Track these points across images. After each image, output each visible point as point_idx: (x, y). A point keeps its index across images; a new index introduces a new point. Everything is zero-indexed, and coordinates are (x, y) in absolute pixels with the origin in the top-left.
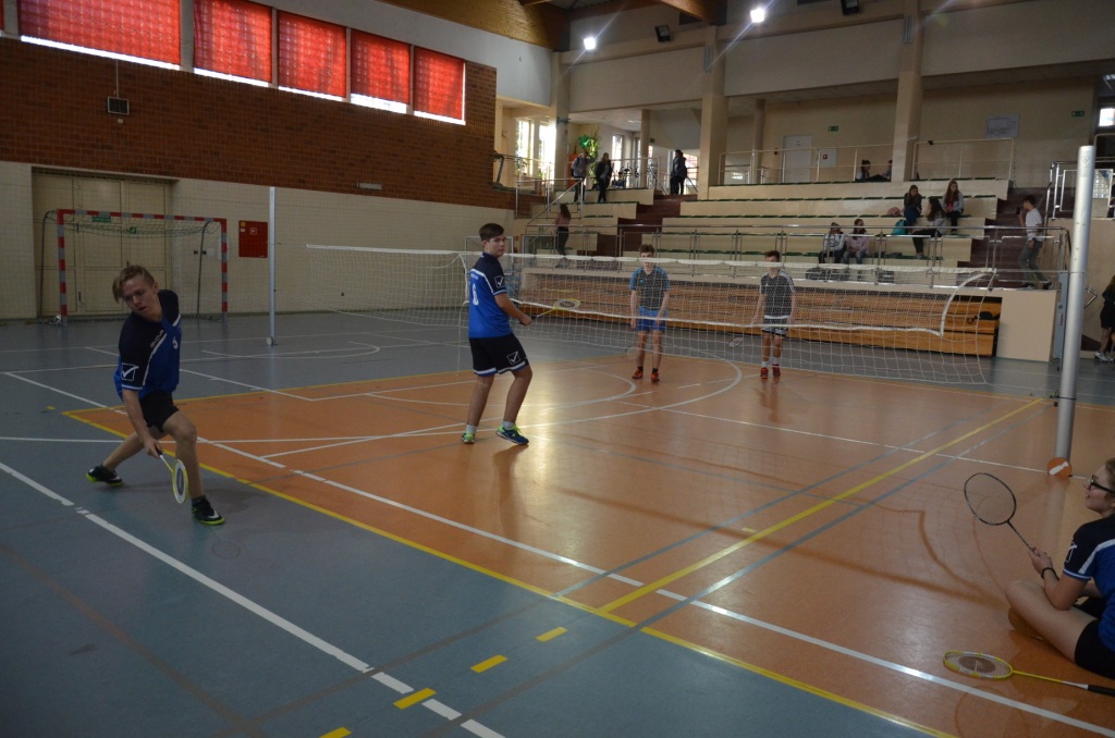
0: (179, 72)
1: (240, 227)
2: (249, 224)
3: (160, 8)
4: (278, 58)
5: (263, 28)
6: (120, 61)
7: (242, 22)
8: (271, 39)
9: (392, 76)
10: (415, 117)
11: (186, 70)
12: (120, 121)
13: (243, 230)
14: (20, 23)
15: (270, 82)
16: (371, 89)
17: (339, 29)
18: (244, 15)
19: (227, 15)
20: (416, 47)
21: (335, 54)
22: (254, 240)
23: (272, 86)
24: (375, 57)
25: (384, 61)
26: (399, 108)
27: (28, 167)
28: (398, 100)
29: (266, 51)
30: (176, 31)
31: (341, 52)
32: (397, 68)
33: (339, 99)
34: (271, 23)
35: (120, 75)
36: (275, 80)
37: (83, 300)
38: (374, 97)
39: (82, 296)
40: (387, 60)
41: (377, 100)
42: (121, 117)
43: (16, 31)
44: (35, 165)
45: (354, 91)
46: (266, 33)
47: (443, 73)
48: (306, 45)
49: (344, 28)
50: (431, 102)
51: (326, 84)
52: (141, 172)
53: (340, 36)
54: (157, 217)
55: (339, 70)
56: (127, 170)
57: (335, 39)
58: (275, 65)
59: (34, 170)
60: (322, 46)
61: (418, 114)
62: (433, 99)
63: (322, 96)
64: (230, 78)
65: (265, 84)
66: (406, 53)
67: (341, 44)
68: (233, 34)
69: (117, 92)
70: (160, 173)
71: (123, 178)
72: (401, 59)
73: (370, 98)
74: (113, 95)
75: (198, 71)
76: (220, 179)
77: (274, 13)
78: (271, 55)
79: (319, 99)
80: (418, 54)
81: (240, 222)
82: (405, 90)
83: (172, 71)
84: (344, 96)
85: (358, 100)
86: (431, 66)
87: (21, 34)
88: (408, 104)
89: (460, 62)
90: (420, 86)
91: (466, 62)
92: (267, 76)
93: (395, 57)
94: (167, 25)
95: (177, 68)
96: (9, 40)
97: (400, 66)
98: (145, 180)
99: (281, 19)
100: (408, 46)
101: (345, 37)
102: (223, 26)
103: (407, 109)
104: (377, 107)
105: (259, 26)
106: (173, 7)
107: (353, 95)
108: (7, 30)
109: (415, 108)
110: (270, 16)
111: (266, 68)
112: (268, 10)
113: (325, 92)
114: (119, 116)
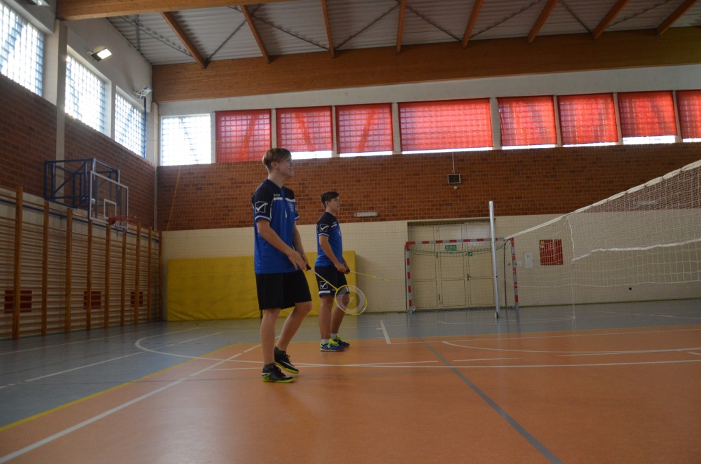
0: (491, 151)
1: (540, 244)
2: (547, 242)
3: (479, 116)
4: (561, 127)
5: (548, 110)
6: (455, 153)
7: (533, 111)
8: (554, 115)
9: (659, 118)
10: (684, 143)
11: (498, 148)
12: (455, 187)
13: (543, 247)
14: (401, 145)
15: (556, 144)
16: (633, 129)
17: (608, 96)
18: (535, 106)
19: (522, 109)
20: (678, 91)
21: (607, 114)
22: (552, 253)
23: (557, 146)
24: (640, 110)
25: (649, 109)
26: (670, 139)
27: (405, 222)
28: (666, 134)
29: (552, 125)
30: (490, 127)
31: (611, 111)
32: (663, 111)
33: (613, 144)
34: (553, 106)
35: (455, 161)
36: (559, 142)
37: (441, 300)
38: (645, 136)
39: (441, 296)
40: (653, 107)
41: (648, 138)
42: (456, 185)
43: (400, 150)
44: (409, 221)
45: (624, 135)
46: (551, 113)
48: (578, 113)
49: (611, 94)
51: (602, 136)
52: (470, 216)
53: (609, 101)
54: (479, 240)
56: (461, 216)
57: (606, 103)
58: (558, 132)
59: (409, 224)
60: (594, 111)
61: (686, 141)
63: (600, 144)
65: (553, 146)
66: (669, 98)
67: (610, 106)
69: (453, 171)
70: (482, 215)
71: (462, 222)
72: (666, 105)
73: (642, 138)
74: (451, 173)
75: (504, 148)
76: (524, 214)
77: (555, 99)
78: (555, 127)
79: (597, 147)
80: (679, 96)
81: (540, 241)
82: (672, 125)
83: (489, 151)
84: (617, 141)
85: (629, 141)
86: (696, 102)
87: (402, 150)
88: (676, 134)
90: (687, 119)
92: (553, 140)
93: (659, 103)
94: (483, 125)
95: (491, 149)
96: (396, 155)
97: (664, 109)
98: (473, 221)
99: (559, 100)
100: (670, 92)
101: (613, 100)
102: (519, 117)
103: (676, 139)
104: (648, 143)
105: (545, 111)
106: (486, 114)
107: (624, 139)
108: (395, 150)
109: (683, 137)
110: (553, 101)
111: (552, 135)
112: (550, 98)
113: (603, 142)
114: (454, 185)
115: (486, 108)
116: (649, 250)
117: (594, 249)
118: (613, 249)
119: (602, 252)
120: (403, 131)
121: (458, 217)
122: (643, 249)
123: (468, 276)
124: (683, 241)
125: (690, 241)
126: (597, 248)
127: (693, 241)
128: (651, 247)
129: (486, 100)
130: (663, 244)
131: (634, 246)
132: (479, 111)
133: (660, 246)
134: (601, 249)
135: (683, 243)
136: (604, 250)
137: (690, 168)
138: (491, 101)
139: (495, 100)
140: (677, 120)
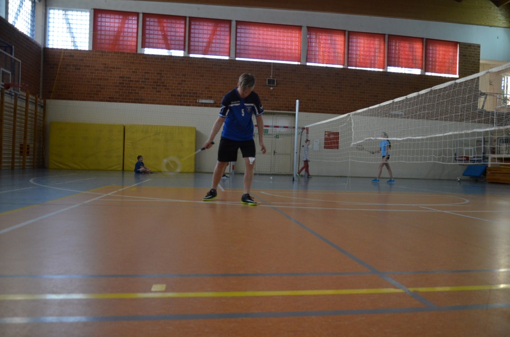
1: (326, 134)
2: (330, 134)
3: (294, 39)
4: (348, 54)
5: (341, 41)
6: (274, 63)
7: (331, 40)
8: (345, 45)
9: (413, 56)
10: (426, 76)
11: (303, 64)
12: (272, 88)
13: (327, 136)
14: (236, 53)
15: (344, 65)
16: (399, 64)
17: (382, 36)
18: (332, 36)
19: (324, 37)
20: (427, 39)
21: (380, 48)
22: (332, 141)
23: (344, 67)
24: (402, 48)
25: (407, 49)
26: (417, 72)
28: (416, 67)
29: (342, 51)
30: (300, 47)
31: (382, 47)
32: (416, 52)
33: (381, 70)
34: (345, 38)
35: (273, 69)
36: (346, 64)
38: (402, 67)
40: (410, 48)
41: (403, 68)
42: (272, 86)
43: (234, 56)
45: (389, 65)
46: (342, 43)
47: (445, 51)
48: (361, 45)
49: (384, 35)
50: (437, 67)
51: (375, 64)
52: (280, 110)
53: (382, 40)
55: (380, 57)
56: (274, 110)
57: (380, 41)
58: (346, 56)
60: (372, 46)
61: (428, 74)
62: (439, 66)
63: (373, 70)
64: (324, 65)
65: (341, 67)
66: (421, 43)
67: (382, 43)
69: (271, 76)
70: (288, 110)
71: (274, 114)
72: (418, 47)
73: (400, 68)
74: (269, 77)
75: (308, 64)
76: (316, 112)
77: (347, 33)
78: (344, 53)
79: (370, 71)
80: (428, 43)
82: (420, 62)
83: (298, 65)
84: (384, 68)
85: (392, 69)
86: (438, 48)
87: (236, 57)
88: (422, 69)
89: (455, 44)
91: (459, 43)
92: (342, 63)
93: (415, 46)
94: (296, 45)
95: (299, 63)
96: (231, 60)
97: (417, 50)
98: (282, 114)
99: (349, 35)
100: (422, 39)
101: (385, 39)
102: (322, 43)
103: (421, 72)
104: (403, 72)
105: (339, 40)
106: (299, 38)
107: (388, 67)
108: (231, 56)
109: (426, 71)
110: (345, 35)
111: (342, 59)
112: (343, 32)
113: (375, 68)
114: (271, 86)
115: (299, 34)
116: (403, 140)
117: (367, 137)
118: (380, 138)
119: (372, 140)
120: (238, 43)
121: (272, 110)
122: (399, 139)
123: (274, 152)
124: (425, 136)
125: (430, 136)
126: (369, 137)
127: (432, 136)
128: (405, 138)
129: (299, 28)
130: (412, 136)
131: (394, 137)
132: (294, 35)
133: (410, 138)
134: (372, 138)
135: (425, 137)
136: (373, 139)
137: (437, 88)
138: (303, 29)
139: (306, 29)
140: (424, 58)
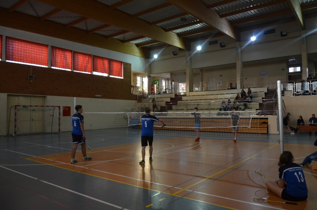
0: (48, 68)
1: (63, 108)
2: (66, 107)
3: (43, 52)
4: (74, 63)
5: (70, 56)
6: (32, 66)
7: (64, 55)
8: (72, 58)
9: (104, 67)
11: (49, 67)
12: (32, 81)
13: (64, 109)
14: (6, 57)
15: (71, 69)
16: (98, 70)
17: (90, 55)
18: (65, 53)
19: (60, 53)
20: (110, 59)
21: (89, 62)
22: (67, 112)
23: (72, 71)
24: (99, 62)
25: (101, 63)
26: (106, 75)
27: (6, 94)
28: (105, 73)
29: (71, 62)
30: (47, 57)
32: (105, 65)
33: (90, 73)
34: (72, 54)
35: (32, 69)
36: (73, 69)
37: (19, 130)
38: (99, 72)
39: (19, 129)
41: (100, 73)
43: (5, 59)
44: (8, 94)
45: (94, 71)
46: (71, 57)
47: (117, 65)
48: (81, 59)
49: (91, 55)
50: (114, 73)
51: (86, 70)
52: (37, 94)
53: (90, 57)
54: (41, 106)
55: (90, 66)
56: (32, 94)
57: (89, 58)
58: (73, 65)
59: (8, 95)
60: (85, 60)
61: (111, 76)
63: (85, 73)
64: (61, 69)
65: (70, 70)
66: (107, 61)
67: (90, 59)
68: (62, 58)
70: (42, 95)
71: (31, 96)
72: (106, 62)
74: (30, 74)
75: (52, 68)
77: (73, 52)
78: (72, 63)
80: (110, 61)
81: (63, 107)
82: (107, 70)
84: (91, 72)
85: (95, 73)
86: (114, 64)
87: (6, 60)
88: (108, 74)
89: (121, 62)
90: (111, 69)
91: (123, 62)
92: (71, 68)
93: (104, 62)
94: (45, 56)
95: (47, 67)
96: (3, 61)
97: (106, 64)
98: (37, 96)
99: (74, 53)
100: (108, 59)
101: (91, 57)
102: (59, 56)
103: (108, 75)
104: (100, 75)
105: (69, 55)
106: (46, 51)
107: (93, 72)
108: (3, 59)
109: (110, 75)
110: (72, 53)
111: (70, 66)
112: (71, 51)
113: (86, 72)
114: (31, 80)
115: (46, 49)
120: (7, 51)
123: (32, 120)
129: (47, 46)
132: (43, 50)
138: (49, 46)
139: (51, 47)
140: (109, 69)
